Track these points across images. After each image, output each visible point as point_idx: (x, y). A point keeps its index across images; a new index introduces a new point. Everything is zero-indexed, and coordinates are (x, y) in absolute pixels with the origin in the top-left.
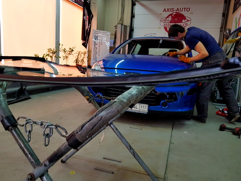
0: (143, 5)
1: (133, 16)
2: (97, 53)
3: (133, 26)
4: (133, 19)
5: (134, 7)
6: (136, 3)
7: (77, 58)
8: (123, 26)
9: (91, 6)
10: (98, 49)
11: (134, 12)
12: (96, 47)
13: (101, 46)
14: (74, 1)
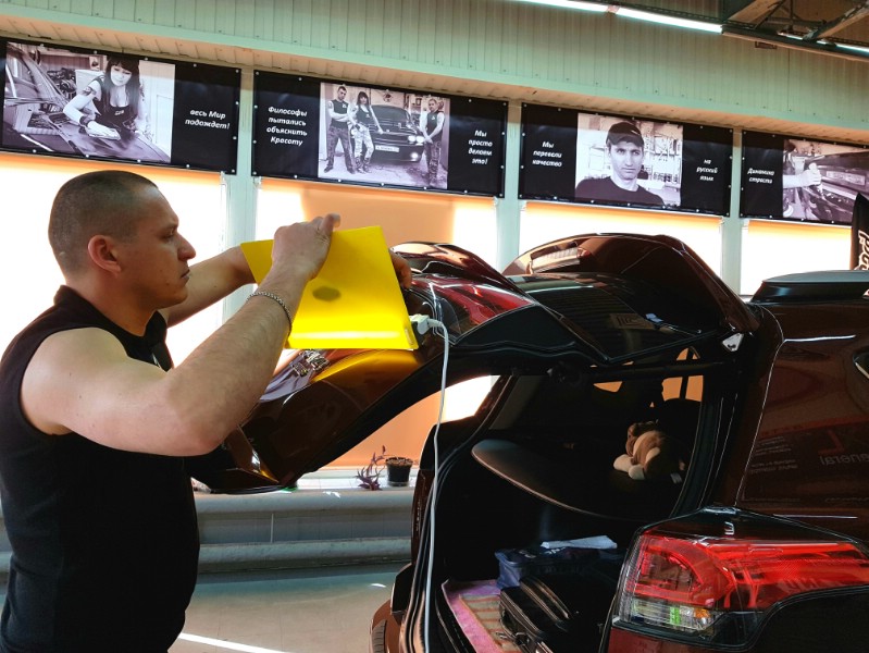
14: (814, 217)
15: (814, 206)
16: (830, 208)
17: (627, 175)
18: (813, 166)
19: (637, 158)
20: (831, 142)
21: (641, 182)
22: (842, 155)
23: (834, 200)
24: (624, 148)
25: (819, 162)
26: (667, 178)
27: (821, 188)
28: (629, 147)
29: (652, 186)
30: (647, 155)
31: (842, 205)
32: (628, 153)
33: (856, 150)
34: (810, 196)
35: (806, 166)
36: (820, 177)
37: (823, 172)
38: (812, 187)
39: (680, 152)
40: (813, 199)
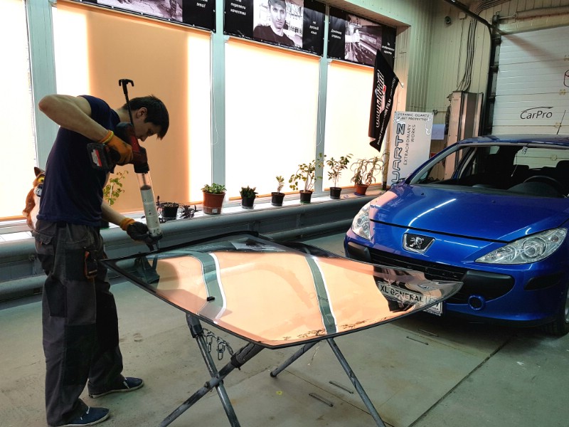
0: (518, 42)
1: (493, 69)
2: (402, 159)
3: (492, 91)
4: (494, 75)
5: (497, 47)
6: (503, 37)
7: (357, 172)
8: (466, 96)
9: (395, 59)
10: (404, 150)
11: (496, 60)
12: (399, 147)
13: (410, 143)
14: (356, 60)
15: (356, 54)
16: (363, 56)
17: (278, 26)
18: (357, 31)
19: (283, 16)
20: (365, 19)
21: (285, 31)
22: (368, 27)
23: (364, 52)
24: (277, 8)
25: (360, 29)
26: (296, 30)
27: (360, 44)
28: (279, 8)
29: (290, 34)
30: (288, 14)
31: (367, 54)
32: (279, 12)
33: (374, 25)
34: (355, 48)
35: (355, 32)
36: (359, 38)
37: (361, 34)
38: (356, 43)
39: (302, 15)
40: (357, 51)
